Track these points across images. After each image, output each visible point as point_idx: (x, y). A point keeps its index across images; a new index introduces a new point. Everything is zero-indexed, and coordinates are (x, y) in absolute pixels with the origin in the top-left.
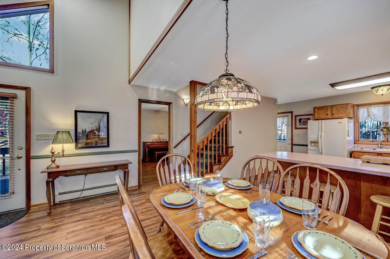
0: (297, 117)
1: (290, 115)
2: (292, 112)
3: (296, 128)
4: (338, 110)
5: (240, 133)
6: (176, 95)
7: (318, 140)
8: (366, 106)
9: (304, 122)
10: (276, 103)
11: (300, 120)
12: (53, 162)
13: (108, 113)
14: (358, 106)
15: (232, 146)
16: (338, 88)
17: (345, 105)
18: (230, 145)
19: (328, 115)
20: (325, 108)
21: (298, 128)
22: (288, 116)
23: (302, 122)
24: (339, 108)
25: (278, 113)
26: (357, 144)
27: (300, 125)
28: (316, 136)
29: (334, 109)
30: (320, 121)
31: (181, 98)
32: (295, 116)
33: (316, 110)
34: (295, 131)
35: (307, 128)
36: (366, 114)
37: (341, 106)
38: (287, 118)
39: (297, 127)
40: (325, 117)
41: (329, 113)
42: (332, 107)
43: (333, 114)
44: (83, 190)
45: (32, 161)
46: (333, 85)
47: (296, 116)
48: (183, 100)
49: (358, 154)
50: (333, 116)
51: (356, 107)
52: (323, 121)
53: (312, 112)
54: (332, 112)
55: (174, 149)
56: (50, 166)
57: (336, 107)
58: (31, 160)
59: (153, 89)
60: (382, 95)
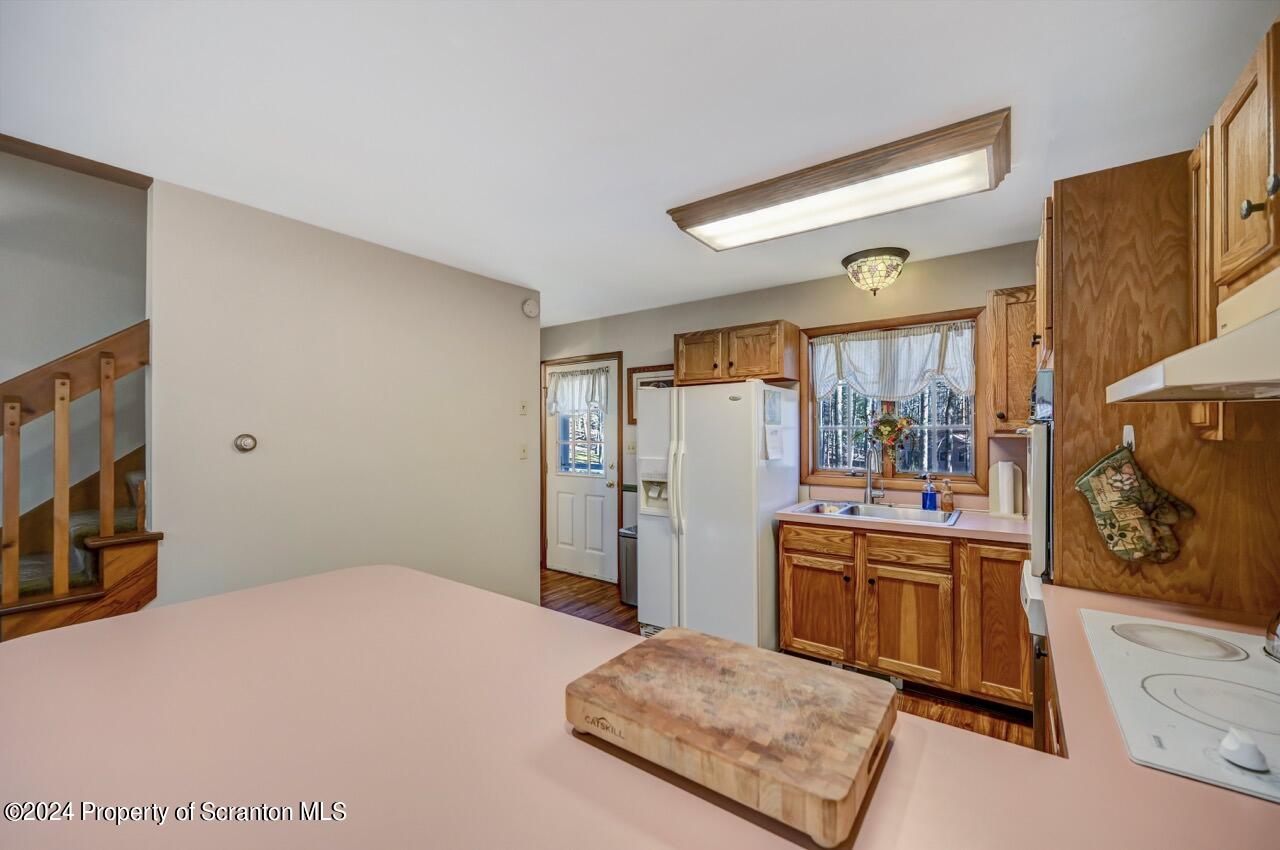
0: (635, 376)
1: (613, 364)
2: (618, 356)
3: (632, 422)
4: (747, 346)
5: (245, 449)
7: (666, 475)
14: (813, 334)
15: (159, 527)
17: (767, 329)
19: (716, 366)
20: (708, 339)
22: (606, 371)
24: (749, 341)
26: (810, 485)
28: (662, 458)
29: (735, 343)
30: (675, 390)
32: (629, 370)
33: (682, 347)
34: (628, 432)
36: (834, 370)
37: (756, 331)
38: (603, 378)
40: (706, 372)
41: (718, 361)
42: (728, 332)
43: (731, 364)
47: (632, 371)
49: (798, 534)
50: (733, 371)
51: (805, 338)
52: (683, 391)
53: (670, 360)
54: (729, 356)
57: (741, 333)
60: (875, 291)
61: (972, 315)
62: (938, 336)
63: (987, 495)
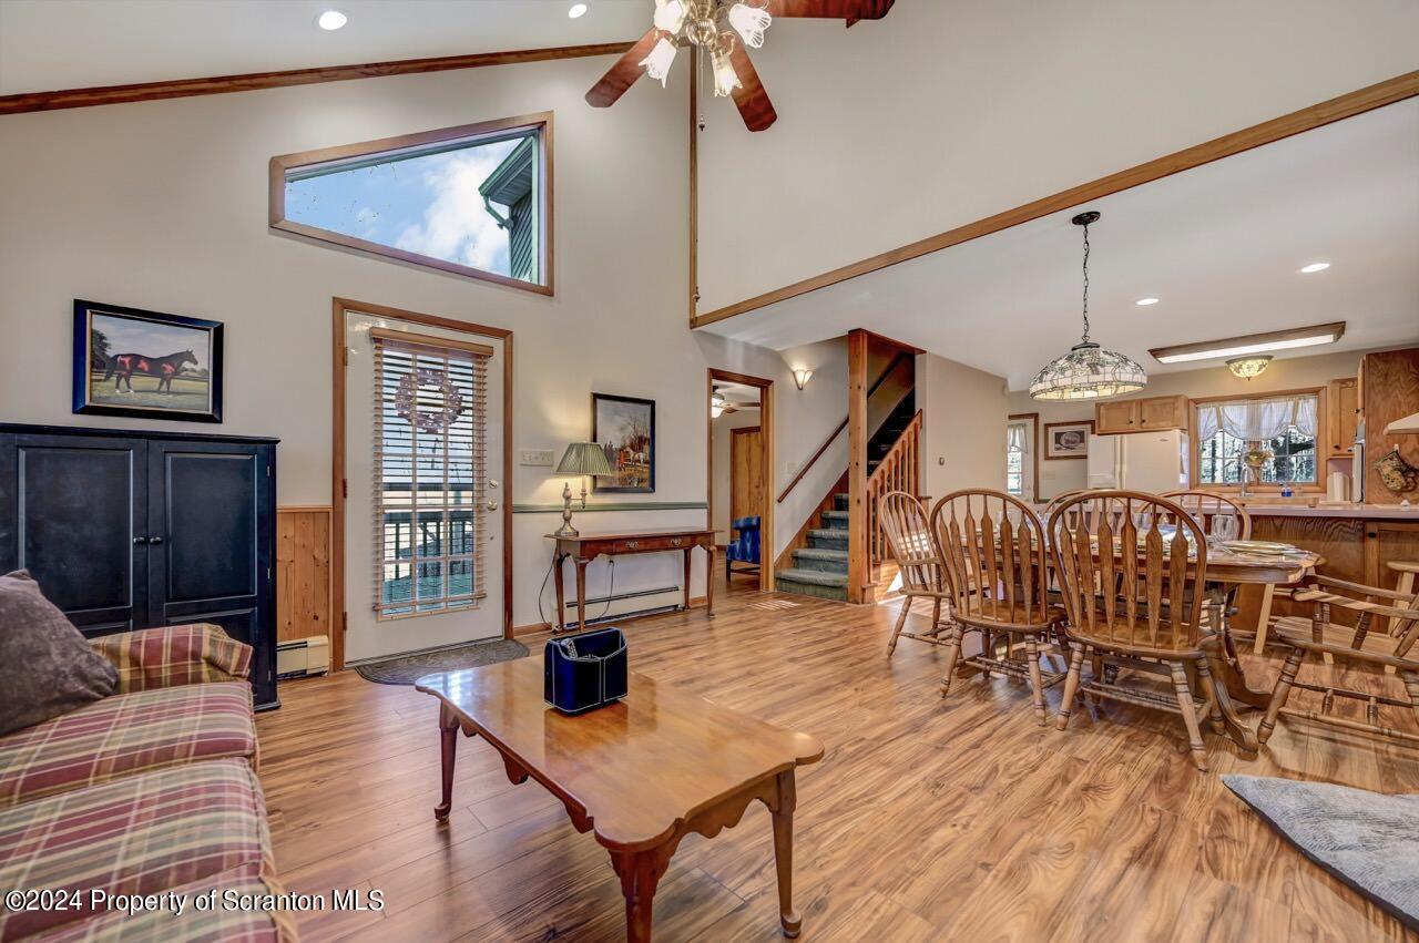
0: (1050, 429)
1: (1030, 422)
2: (1036, 416)
3: (1048, 458)
4: (1155, 410)
5: (941, 464)
6: (780, 361)
7: (1114, 483)
8: (1216, 404)
9: (1067, 442)
10: (1006, 391)
11: (1058, 436)
12: (567, 520)
13: (652, 403)
14: (1197, 402)
15: (928, 495)
16: (1166, 360)
17: (1174, 400)
18: (921, 494)
19: (1131, 422)
20: (1124, 406)
21: (1052, 458)
22: (1024, 426)
23: (1063, 442)
24: (1158, 408)
25: (1011, 417)
27: (1058, 449)
28: (1109, 475)
29: (1146, 408)
30: (1119, 436)
31: (790, 370)
32: (1045, 425)
33: (1102, 410)
34: (1044, 465)
35: (1085, 457)
36: (1216, 422)
37: (1163, 402)
38: (1022, 431)
39: (1050, 455)
40: (1124, 427)
41: (1133, 419)
42: (1141, 403)
43: (1144, 421)
44: (609, 599)
45: (517, 518)
46: (1156, 353)
47: (1047, 426)
48: (794, 373)
50: (1144, 425)
51: (1192, 404)
52: (1125, 436)
53: (1092, 416)
54: (1141, 416)
55: (776, 505)
56: (562, 529)
57: (1152, 403)
58: (514, 515)
59: (735, 342)
60: (1249, 378)
61: (1316, 392)
62: (1291, 404)
63: (1326, 492)
